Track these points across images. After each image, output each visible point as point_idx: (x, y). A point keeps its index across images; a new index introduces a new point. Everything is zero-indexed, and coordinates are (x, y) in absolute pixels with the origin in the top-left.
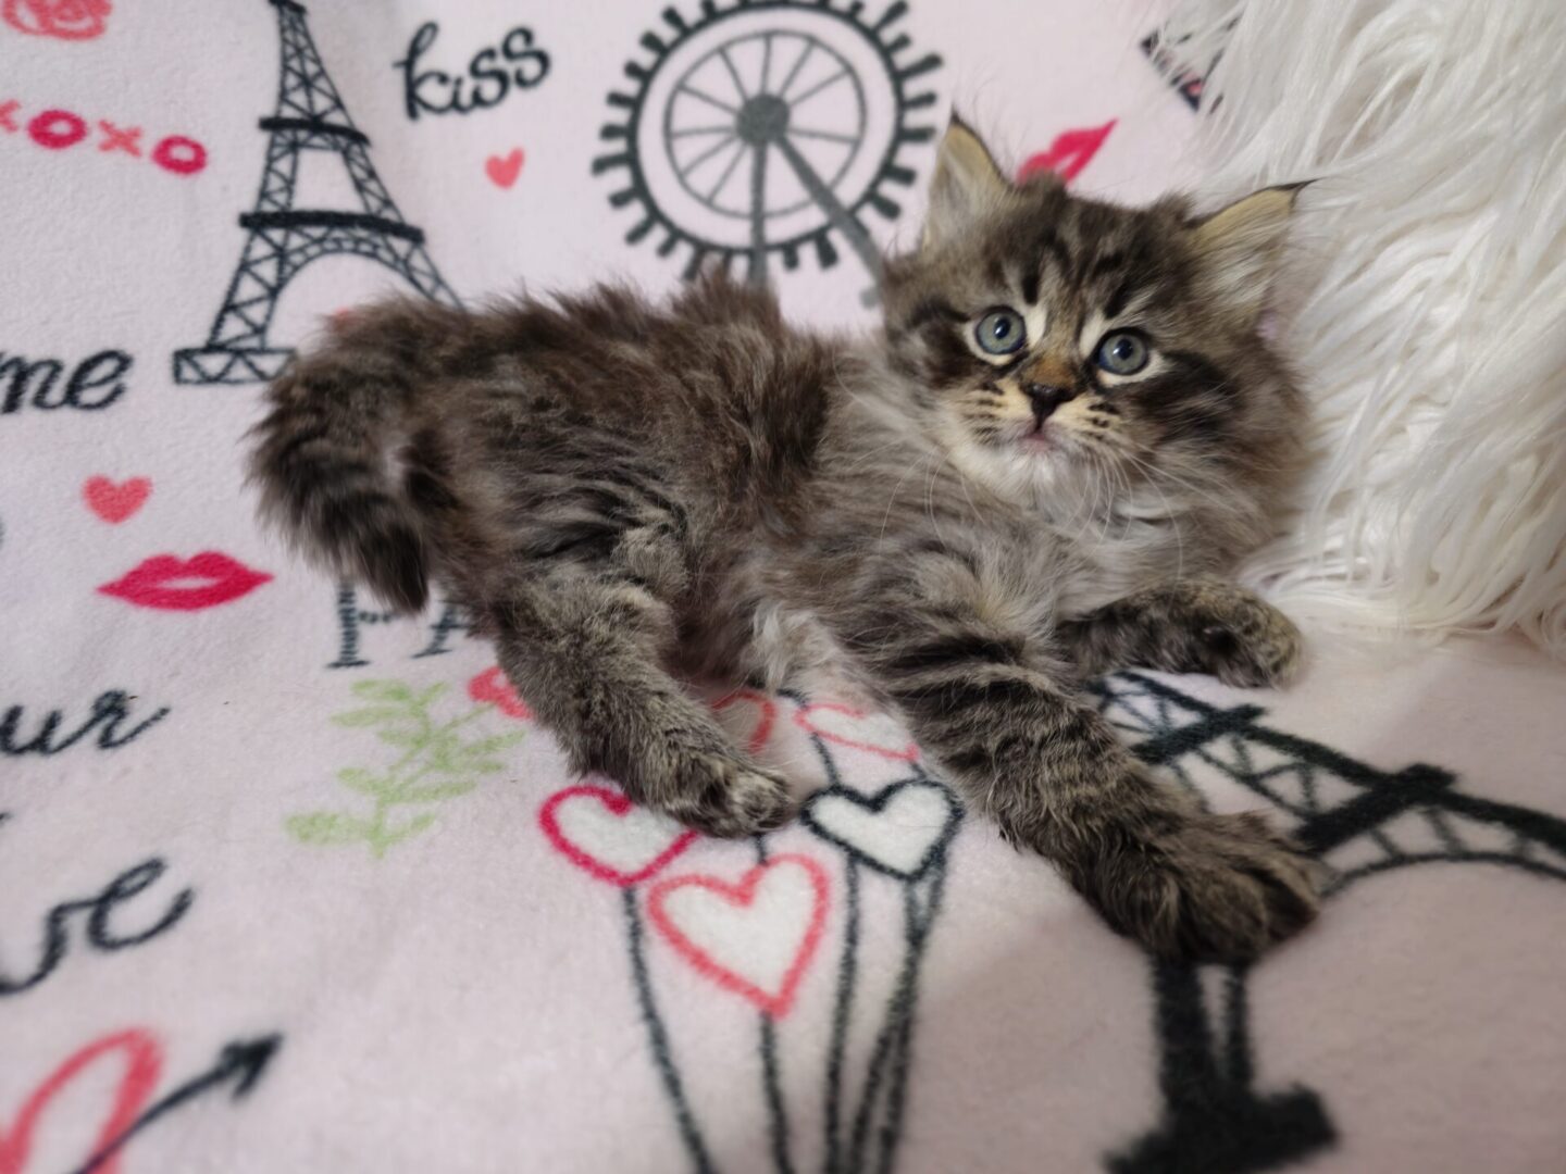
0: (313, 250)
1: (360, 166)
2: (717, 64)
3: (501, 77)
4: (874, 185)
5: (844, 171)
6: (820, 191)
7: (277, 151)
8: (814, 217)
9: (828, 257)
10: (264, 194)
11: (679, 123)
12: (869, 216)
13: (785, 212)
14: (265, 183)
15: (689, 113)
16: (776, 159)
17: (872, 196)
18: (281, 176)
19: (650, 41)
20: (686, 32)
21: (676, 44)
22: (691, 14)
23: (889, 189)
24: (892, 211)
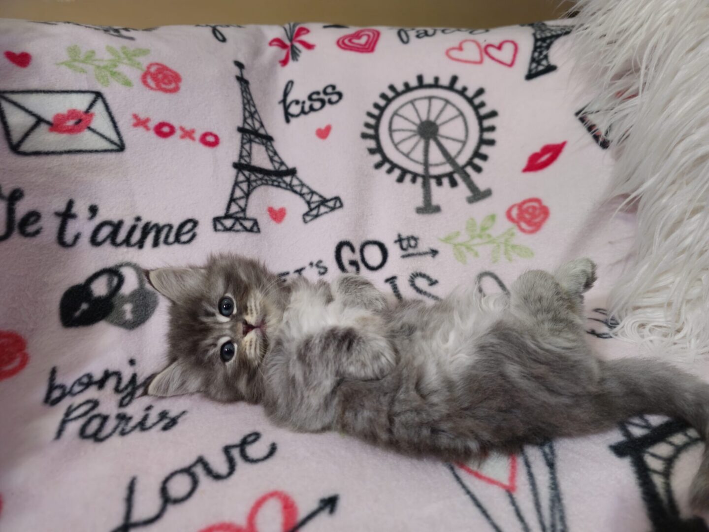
0: (259, 182)
1: (272, 151)
2: (410, 106)
3: (322, 101)
4: (472, 159)
5: (459, 153)
6: (450, 159)
7: (245, 141)
8: (448, 168)
9: (454, 184)
10: (241, 156)
11: (394, 127)
12: (469, 170)
13: (437, 165)
14: (241, 152)
15: (398, 123)
16: (433, 145)
17: (470, 163)
18: (247, 151)
19: (383, 96)
20: (398, 94)
21: (394, 98)
22: (400, 87)
23: (477, 161)
24: (478, 169)
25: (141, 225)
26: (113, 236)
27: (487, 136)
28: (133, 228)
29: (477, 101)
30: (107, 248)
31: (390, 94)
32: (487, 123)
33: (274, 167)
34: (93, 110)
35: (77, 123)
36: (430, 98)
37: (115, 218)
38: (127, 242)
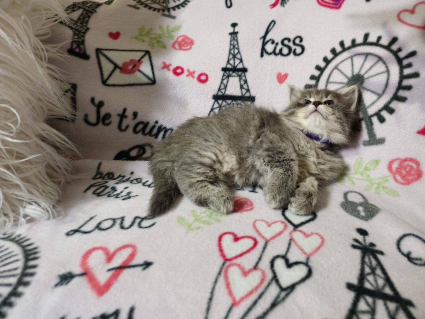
0: (227, 106)
1: (244, 80)
3: (290, 48)
4: (380, 111)
5: (373, 104)
6: (363, 109)
7: (224, 77)
10: (219, 90)
12: (375, 119)
14: (220, 86)
17: (378, 114)
18: (224, 85)
19: (333, 51)
20: (344, 49)
21: (340, 53)
22: (348, 44)
23: (384, 114)
24: (382, 120)
25: (158, 125)
26: (144, 129)
27: (402, 93)
28: (154, 127)
29: (405, 62)
30: (140, 135)
31: (339, 49)
32: (406, 82)
33: (242, 93)
34: (142, 60)
35: (133, 67)
36: (367, 55)
37: (145, 120)
38: (150, 134)
